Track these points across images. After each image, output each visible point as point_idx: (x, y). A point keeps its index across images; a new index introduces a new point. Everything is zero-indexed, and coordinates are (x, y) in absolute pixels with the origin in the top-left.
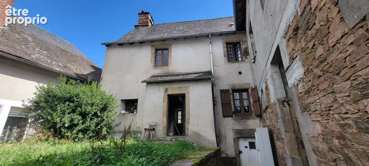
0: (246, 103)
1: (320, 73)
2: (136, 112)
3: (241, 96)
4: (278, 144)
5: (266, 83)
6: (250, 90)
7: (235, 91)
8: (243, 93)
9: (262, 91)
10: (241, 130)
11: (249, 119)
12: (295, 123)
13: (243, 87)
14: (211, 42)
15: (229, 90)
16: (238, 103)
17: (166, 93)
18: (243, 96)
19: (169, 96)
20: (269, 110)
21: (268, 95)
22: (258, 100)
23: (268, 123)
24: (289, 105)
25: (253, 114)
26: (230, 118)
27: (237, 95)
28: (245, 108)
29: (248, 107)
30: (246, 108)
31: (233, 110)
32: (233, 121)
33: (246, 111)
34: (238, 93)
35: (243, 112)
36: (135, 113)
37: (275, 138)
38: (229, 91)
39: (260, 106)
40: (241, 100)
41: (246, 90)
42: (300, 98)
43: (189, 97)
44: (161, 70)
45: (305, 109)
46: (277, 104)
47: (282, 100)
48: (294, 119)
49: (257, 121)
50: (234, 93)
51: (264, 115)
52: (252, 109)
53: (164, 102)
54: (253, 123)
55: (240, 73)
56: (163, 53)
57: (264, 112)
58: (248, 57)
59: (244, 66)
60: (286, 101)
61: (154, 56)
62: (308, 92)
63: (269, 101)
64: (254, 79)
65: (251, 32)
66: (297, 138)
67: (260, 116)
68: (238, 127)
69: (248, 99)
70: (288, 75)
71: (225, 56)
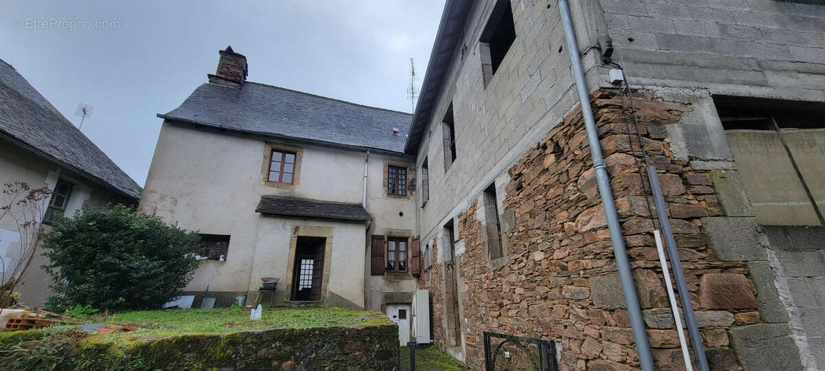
0: (402, 257)
1: (471, 255)
2: (225, 260)
3: (397, 246)
4: (437, 306)
5: (435, 240)
6: (410, 240)
7: (391, 238)
8: (401, 243)
9: (427, 246)
10: (392, 294)
11: (404, 279)
12: (455, 284)
13: (402, 235)
14: (367, 160)
15: (383, 236)
16: (392, 257)
17: (295, 233)
18: (400, 247)
19: (300, 238)
20: (433, 270)
21: (435, 254)
22: (418, 255)
23: (428, 284)
24: (452, 268)
25: (410, 273)
26: (381, 277)
27: (392, 245)
28: (400, 264)
29: (404, 263)
30: (402, 264)
31: (386, 265)
32: (383, 281)
33: (401, 268)
34: (394, 243)
35: (397, 267)
36: (221, 259)
37: (435, 301)
38: (383, 239)
39: (421, 262)
40: (397, 251)
41: (405, 239)
42: (461, 267)
43: (331, 243)
44: (280, 190)
45: (462, 275)
46: (443, 267)
47: (448, 263)
48: (454, 281)
49: (414, 282)
50: (390, 242)
51: (424, 276)
52: (410, 265)
53: (290, 247)
54: (409, 285)
55: (401, 214)
56: (284, 157)
57: (425, 272)
58: (414, 192)
59: (407, 205)
60: (450, 265)
61: (267, 161)
62: (465, 264)
63: (435, 260)
64: (418, 227)
65: (425, 166)
66: (454, 298)
67: (418, 276)
68: (389, 290)
69: (406, 252)
70: (456, 246)
71: (384, 186)
